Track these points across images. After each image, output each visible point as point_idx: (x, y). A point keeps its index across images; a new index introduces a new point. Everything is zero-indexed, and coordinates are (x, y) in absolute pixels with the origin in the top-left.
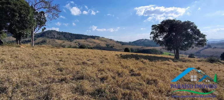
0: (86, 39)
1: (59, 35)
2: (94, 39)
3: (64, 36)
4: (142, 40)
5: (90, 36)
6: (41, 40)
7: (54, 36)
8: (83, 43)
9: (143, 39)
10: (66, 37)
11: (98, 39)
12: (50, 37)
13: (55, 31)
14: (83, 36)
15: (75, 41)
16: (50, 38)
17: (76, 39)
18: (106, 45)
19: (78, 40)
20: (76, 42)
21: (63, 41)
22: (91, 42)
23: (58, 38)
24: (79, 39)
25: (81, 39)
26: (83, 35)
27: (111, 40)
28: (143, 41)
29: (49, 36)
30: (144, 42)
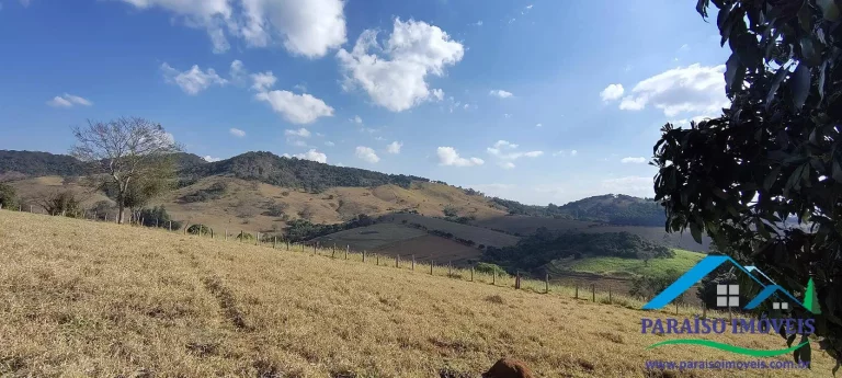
0: (374, 185)
1: (280, 168)
2: (406, 187)
3: (297, 174)
4: (605, 197)
5: (392, 176)
6: (212, 183)
7: (261, 170)
8: (358, 200)
9: (610, 196)
10: (302, 178)
11: (420, 187)
12: (246, 175)
13: (269, 154)
14: (364, 177)
15: (331, 191)
16: (244, 178)
17: (339, 184)
18: (445, 212)
19: (341, 189)
20: (331, 197)
21: (286, 190)
22: (388, 199)
23: (272, 181)
24: (349, 185)
25: (357, 184)
26: (364, 173)
27: (470, 192)
28: (610, 200)
29: (241, 170)
30: (612, 205)
